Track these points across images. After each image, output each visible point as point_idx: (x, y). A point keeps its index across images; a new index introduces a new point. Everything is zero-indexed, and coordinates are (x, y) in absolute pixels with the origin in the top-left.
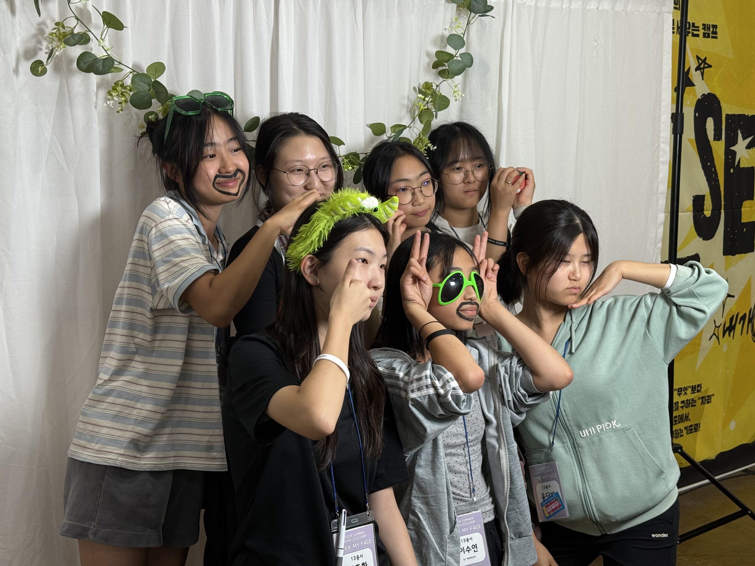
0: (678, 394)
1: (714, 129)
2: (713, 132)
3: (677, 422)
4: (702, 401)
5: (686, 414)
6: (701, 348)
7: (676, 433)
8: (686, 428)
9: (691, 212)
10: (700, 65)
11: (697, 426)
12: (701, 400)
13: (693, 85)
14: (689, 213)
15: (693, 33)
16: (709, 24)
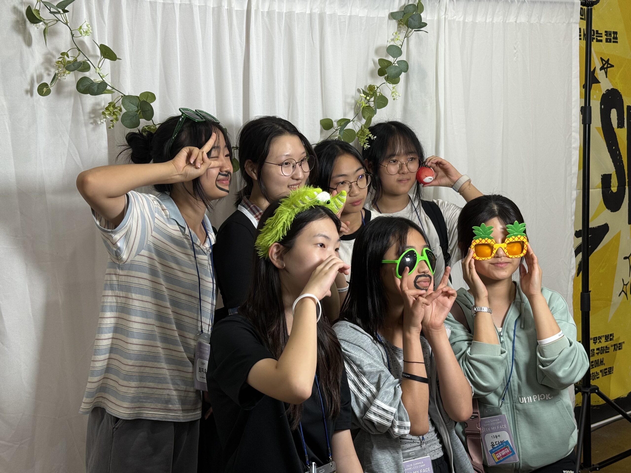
0: (594, 343)
1: (617, 118)
2: (617, 121)
3: (594, 366)
4: (615, 348)
5: (601, 359)
6: (612, 303)
7: (593, 376)
8: (601, 371)
9: (600, 188)
10: (604, 65)
11: (611, 369)
12: (613, 347)
13: (599, 82)
14: (599, 189)
15: (597, 39)
16: (610, 31)
